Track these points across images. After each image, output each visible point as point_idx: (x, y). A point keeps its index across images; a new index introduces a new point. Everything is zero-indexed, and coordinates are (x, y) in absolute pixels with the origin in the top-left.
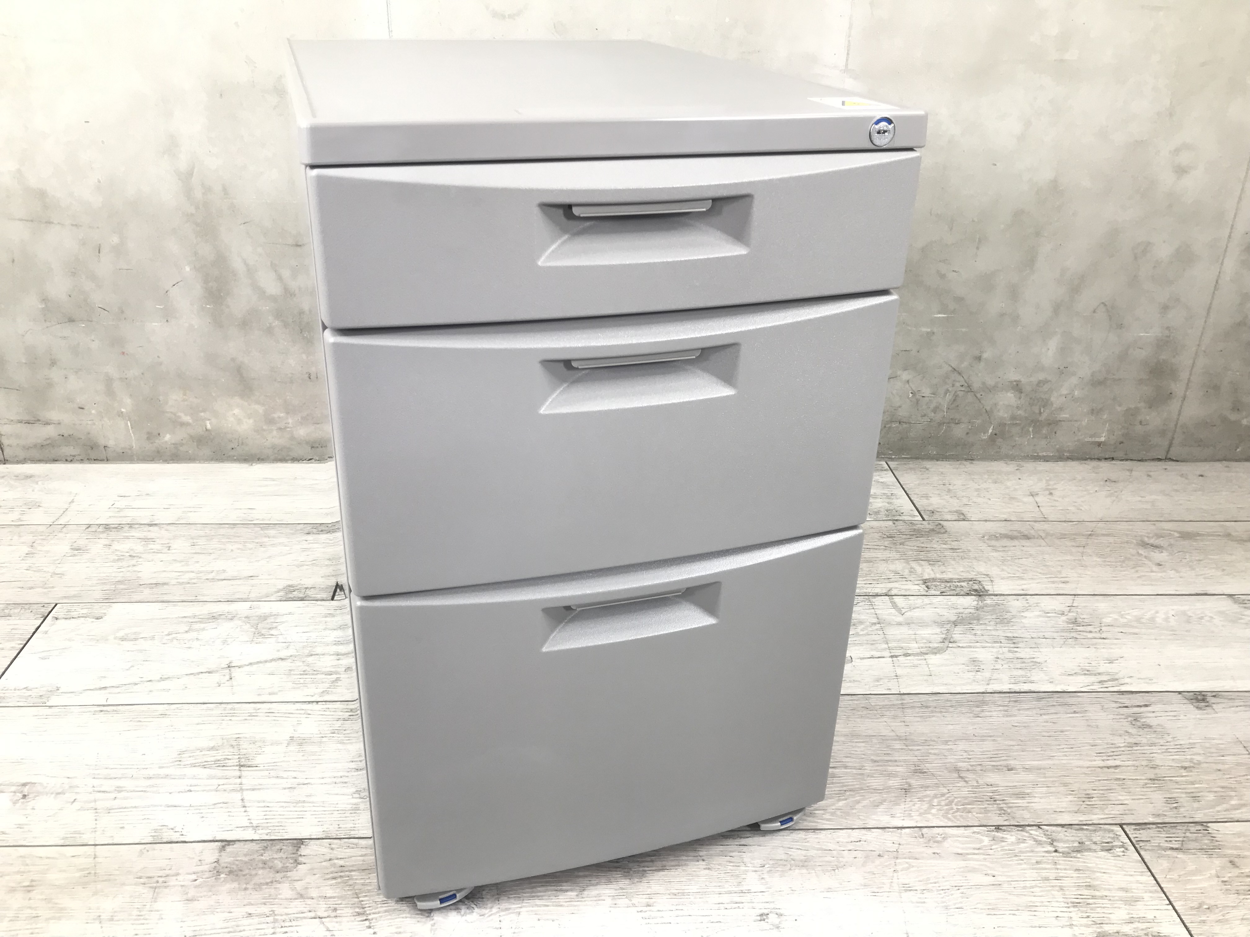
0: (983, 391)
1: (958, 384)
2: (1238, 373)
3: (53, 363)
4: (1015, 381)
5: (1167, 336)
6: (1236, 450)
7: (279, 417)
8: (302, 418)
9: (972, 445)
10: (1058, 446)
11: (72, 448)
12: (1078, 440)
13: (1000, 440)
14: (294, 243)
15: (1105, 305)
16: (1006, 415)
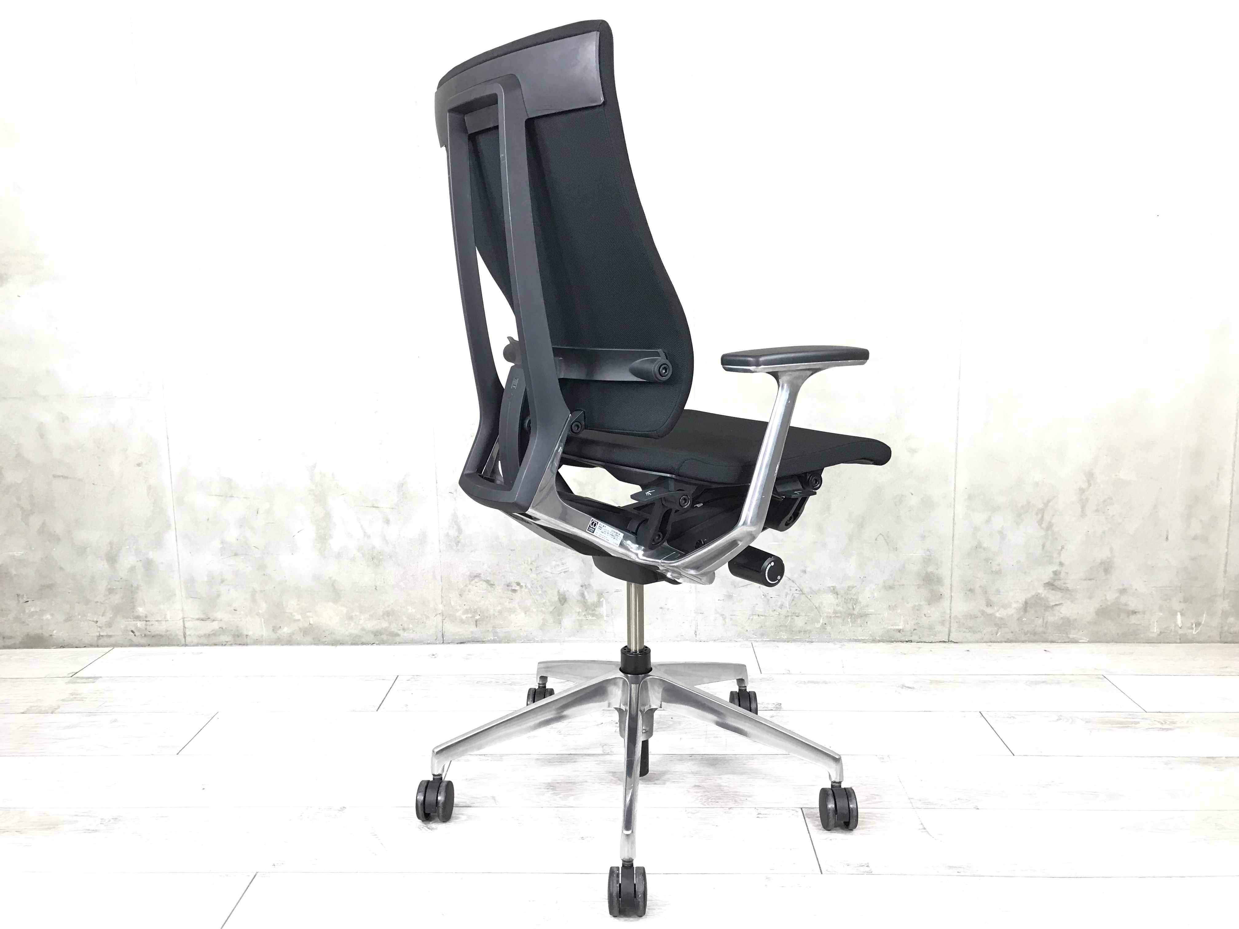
0: (811, 593)
1: (793, 589)
2: (984, 580)
3: (223, 581)
4: (832, 587)
5: (928, 556)
6: (996, 634)
7: (356, 615)
8: (369, 616)
9: (810, 632)
10: (870, 633)
11: (226, 636)
12: (884, 628)
13: (830, 628)
14: (371, 506)
15: (883, 536)
16: (830, 611)
